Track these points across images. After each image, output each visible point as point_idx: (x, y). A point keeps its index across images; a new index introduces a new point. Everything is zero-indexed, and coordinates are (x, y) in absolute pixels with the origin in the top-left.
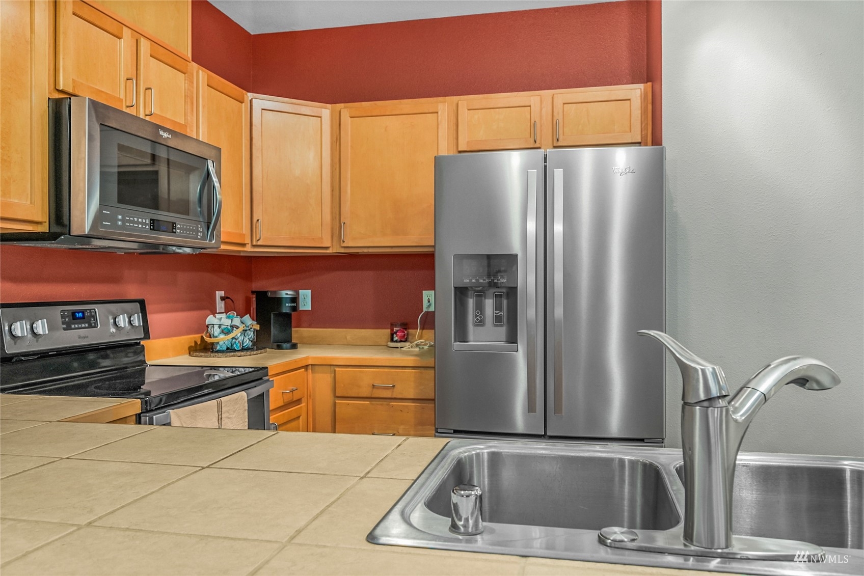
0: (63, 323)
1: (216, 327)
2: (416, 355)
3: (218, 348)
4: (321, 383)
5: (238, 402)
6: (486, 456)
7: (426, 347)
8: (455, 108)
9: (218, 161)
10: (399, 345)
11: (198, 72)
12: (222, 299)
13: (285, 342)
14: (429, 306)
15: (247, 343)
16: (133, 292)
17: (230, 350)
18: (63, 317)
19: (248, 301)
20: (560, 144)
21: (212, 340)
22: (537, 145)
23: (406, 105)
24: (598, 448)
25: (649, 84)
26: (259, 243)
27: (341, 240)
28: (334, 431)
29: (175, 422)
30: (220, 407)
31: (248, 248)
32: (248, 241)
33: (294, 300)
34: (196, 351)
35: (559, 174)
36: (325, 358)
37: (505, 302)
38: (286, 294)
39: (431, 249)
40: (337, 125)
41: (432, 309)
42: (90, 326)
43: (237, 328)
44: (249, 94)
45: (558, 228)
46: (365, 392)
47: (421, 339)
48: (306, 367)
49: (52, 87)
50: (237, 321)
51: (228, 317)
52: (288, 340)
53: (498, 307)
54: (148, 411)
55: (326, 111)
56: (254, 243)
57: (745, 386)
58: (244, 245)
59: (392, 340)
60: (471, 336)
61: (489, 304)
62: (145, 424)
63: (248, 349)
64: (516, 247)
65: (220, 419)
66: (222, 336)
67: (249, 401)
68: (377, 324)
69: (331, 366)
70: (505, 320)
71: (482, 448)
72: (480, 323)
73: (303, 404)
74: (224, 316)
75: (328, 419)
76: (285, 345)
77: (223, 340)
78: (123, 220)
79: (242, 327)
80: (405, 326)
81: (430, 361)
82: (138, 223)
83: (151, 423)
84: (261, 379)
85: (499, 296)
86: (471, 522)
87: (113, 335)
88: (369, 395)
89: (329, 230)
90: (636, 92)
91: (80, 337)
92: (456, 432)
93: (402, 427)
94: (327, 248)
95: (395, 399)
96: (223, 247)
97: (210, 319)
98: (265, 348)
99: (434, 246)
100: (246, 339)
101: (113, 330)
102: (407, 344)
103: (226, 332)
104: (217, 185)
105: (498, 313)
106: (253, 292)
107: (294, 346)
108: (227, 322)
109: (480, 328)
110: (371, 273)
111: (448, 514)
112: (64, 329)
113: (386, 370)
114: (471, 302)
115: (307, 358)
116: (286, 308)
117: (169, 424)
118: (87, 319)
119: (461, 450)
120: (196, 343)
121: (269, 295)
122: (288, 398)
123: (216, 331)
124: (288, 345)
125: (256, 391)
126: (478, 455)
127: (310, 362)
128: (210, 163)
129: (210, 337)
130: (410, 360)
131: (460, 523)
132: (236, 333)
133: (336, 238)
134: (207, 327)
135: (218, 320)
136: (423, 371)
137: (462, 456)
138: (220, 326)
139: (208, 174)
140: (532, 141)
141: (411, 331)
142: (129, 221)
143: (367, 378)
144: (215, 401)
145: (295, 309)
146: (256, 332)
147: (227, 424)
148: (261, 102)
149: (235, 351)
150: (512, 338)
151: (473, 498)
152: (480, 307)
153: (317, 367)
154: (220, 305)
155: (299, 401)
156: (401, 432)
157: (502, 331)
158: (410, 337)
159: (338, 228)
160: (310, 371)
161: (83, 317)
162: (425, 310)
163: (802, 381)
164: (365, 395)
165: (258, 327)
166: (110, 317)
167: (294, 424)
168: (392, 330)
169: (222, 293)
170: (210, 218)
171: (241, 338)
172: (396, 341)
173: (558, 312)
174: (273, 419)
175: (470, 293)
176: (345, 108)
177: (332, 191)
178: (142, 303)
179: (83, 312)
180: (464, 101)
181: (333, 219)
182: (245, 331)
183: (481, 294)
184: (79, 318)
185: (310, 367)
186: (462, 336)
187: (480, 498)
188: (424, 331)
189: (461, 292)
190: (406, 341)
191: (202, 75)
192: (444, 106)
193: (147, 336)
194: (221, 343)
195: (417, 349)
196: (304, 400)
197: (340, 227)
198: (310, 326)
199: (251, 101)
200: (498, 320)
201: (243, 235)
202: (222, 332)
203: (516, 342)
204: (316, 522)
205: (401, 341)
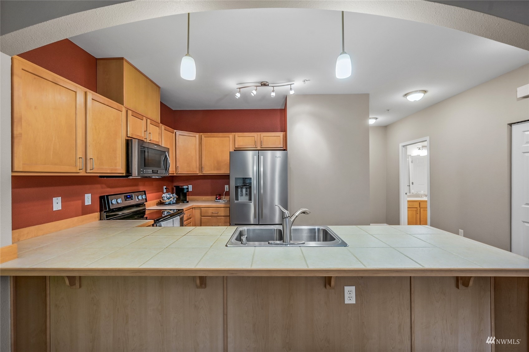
0: (125, 199)
1: (165, 197)
2: (224, 204)
3: (166, 203)
4: (197, 213)
5: (177, 219)
6: (246, 230)
7: (226, 201)
8: (234, 136)
9: (168, 152)
10: (218, 201)
11: (162, 126)
12: (165, 188)
13: (185, 201)
14: (227, 190)
15: (174, 202)
16: (141, 189)
17: (169, 204)
18: (124, 197)
19: (173, 189)
20: (262, 147)
21: (164, 201)
22: (256, 147)
23: (221, 134)
24: (272, 227)
25: (285, 132)
26: (178, 173)
27: (202, 171)
28: (201, 226)
29: (163, 225)
30: (173, 221)
31: (175, 175)
32: (175, 173)
33: (188, 189)
34: (158, 204)
35: (262, 157)
36: (198, 206)
37: (248, 190)
38: (185, 187)
39: (229, 174)
40: (201, 139)
41: (228, 190)
42: (132, 199)
43: (172, 197)
44: (175, 130)
45: (262, 169)
46: (210, 214)
47: (225, 199)
48: (193, 208)
49: (126, 136)
50: (171, 195)
51: (168, 194)
52: (186, 200)
53: (246, 191)
54: (156, 223)
55: (197, 135)
56: (177, 173)
57: (294, 214)
58: (174, 174)
59: (216, 199)
60: (239, 199)
61: (244, 190)
62: (155, 226)
63: (174, 203)
64: (251, 176)
65: (173, 224)
66: (167, 200)
67: (180, 218)
68: (212, 195)
69: (200, 208)
70: (248, 195)
71: (245, 228)
72: (242, 195)
73: (192, 219)
74: (167, 194)
75: (199, 222)
76: (185, 202)
77: (167, 201)
78: (145, 171)
79: (173, 198)
80: (220, 195)
81: (228, 206)
82: (149, 171)
83: (157, 226)
84: (182, 212)
85: (247, 188)
86: (245, 242)
87: (137, 201)
88: (211, 215)
89: (198, 169)
90: (281, 134)
91: (129, 203)
92: (236, 224)
93: (220, 224)
94: (198, 174)
95: (218, 216)
96: (170, 175)
97: (164, 195)
98: (179, 203)
99: (230, 174)
100: (174, 200)
101: (138, 200)
102: (221, 200)
103: (168, 199)
104: (168, 157)
105: (246, 193)
106: (175, 186)
107: (188, 202)
108: (168, 196)
109: (242, 197)
110: (210, 180)
111: (241, 241)
112: (125, 201)
113: (216, 208)
114: (239, 190)
115: (193, 206)
116: (185, 191)
117: (161, 226)
118: (131, 198)
119: (241, 229)
120: (158, 202)
121: (180, 187)
122: (188, 217)
123: (165, 198)
124: (186, 202)
125: (181, 216)
126: (244, 229)
127: (194, 207)
128: (166, 152)
129: (163, 200)
130: (222, 205)
131: (243, 242)
132: (171, 199)
133: (200, 171)
134: (163, 197)
135: (165, 195)
136: (226, 208)
137: (241, 230)
138: (166, 197)
139: (166, 155)
140: (255, 146)
141: (221, 196)
142: (147, 171)
143: (210, 211)
144: (172, 219)
145: (188, 191)
146: (177, 198)
147: (175, 225)
148: (178, 132)
149: (171, 204)
150: (250, 199)
151: (245, 237)
152: (242, 191)
153: (196, 208)
154: (165, 191)
155: (191, 218)
156: (220, 225)
157: (248, 197)
158: (221, 198)
159: (201, 168)
160: (194, 209)
161: (130, 197)
162: (226, 191)
163: (304, 213)
164: (210, 215)
165: (177, 197)
166: (136, 197)
167: (189, 224)
168: (216, 196)
169: (165, 187)
170: (166, 169)
171: (173, 200)
172: (218, 200)
173: (262, 191)
174: (185, 223)
175: (239, 187)
176: (203, 134)
177: (199, 158)
178: (145, 191)
179: (129, 195)
180: (237, 134)
181: (199, 166)
182: (174, 198)
183: (242, 188)
184: (128, 197)
185: (194, 208)
186: (237, 199)
187: (247, 237)
188: (226, 196)
189: (237, 187)
190: (220, 199)
191: (163, 127)
192: (231, 135)
193: (146, 201)
194: (167, 202)
195: (224, 202)
196: (192, 217)
197: (202, 168)
198: (191, 196)
199: (176, 132)
200: (246, 194)
201: (174, 171)
202: (167, 199)
203: (251, 200)
204: (214, 244)
205: (219, 200)
